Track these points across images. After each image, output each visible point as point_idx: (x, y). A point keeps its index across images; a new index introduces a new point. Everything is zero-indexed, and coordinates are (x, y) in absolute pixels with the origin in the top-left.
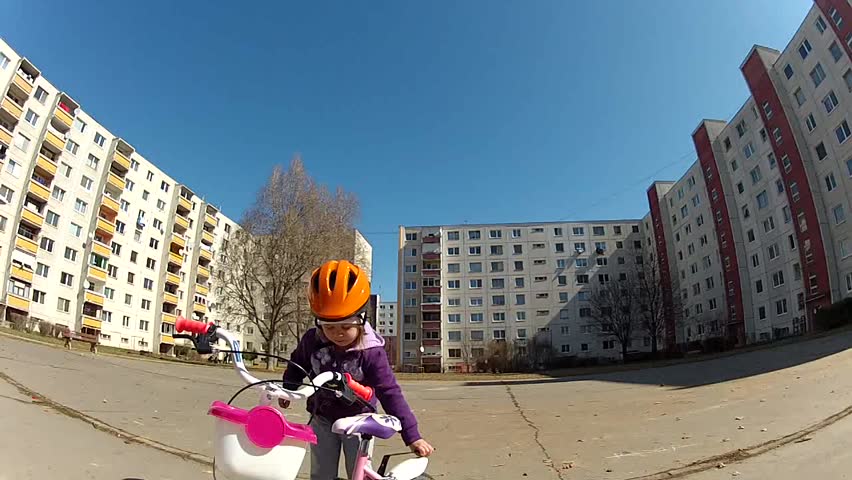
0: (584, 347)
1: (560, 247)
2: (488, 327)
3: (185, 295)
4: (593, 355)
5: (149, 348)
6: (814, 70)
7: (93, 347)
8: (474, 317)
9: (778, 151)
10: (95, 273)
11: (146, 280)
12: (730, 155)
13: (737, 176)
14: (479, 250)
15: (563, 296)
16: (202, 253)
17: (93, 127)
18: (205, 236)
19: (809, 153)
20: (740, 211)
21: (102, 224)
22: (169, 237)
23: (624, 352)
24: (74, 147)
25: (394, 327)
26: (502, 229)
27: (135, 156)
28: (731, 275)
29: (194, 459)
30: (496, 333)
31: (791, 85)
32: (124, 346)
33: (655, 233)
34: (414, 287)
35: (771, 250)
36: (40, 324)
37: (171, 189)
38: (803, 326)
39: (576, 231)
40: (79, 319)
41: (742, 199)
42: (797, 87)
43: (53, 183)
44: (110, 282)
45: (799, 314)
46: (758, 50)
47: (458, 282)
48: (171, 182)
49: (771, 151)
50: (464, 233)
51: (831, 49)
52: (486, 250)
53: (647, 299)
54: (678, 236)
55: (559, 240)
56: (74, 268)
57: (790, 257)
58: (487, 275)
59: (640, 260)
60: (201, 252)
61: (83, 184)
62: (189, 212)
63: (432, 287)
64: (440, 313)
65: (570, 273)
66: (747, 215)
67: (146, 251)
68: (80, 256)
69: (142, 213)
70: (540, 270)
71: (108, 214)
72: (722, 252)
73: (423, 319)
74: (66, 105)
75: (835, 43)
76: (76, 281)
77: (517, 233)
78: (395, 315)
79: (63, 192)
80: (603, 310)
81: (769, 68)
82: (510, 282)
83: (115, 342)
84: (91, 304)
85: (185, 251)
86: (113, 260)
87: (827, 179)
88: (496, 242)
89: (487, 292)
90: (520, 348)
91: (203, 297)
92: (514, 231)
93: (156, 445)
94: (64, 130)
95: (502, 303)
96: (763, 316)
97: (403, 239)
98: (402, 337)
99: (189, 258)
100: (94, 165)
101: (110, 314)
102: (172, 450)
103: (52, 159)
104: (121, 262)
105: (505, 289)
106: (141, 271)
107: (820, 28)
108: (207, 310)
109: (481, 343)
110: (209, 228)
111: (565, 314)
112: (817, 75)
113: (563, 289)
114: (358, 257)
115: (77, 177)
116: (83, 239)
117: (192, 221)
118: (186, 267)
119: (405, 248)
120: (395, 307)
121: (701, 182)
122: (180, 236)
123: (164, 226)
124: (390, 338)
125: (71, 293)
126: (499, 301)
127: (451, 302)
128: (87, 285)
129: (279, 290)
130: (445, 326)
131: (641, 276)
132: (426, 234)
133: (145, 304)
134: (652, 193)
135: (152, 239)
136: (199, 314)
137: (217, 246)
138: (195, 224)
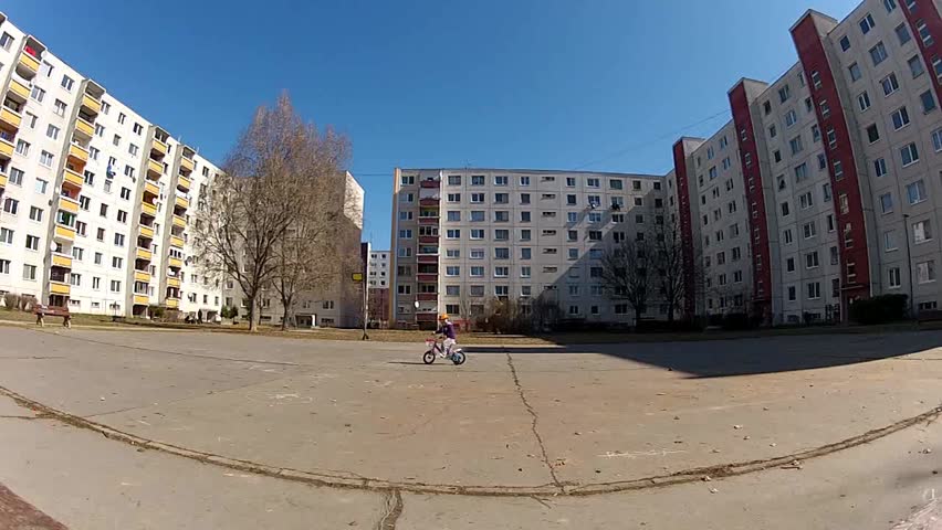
0: (595, 310)
1: (572, 200)
2: (490, 283)
3: (159, 249)
4: (604, 319)
5: (121, 312)
6: (875, 48)
7: (66, 320)
8: (474, 270)
9: (824, 125)
10: (62, 233)
11: (117, 235)
12: (768, 120)
13: (774, 144)
14: (482, 197)
15: (574, 253)
16: (177, 201)
17: (61, 69)
18: (182, 181)
19: (859, 132)
20: (775, 181)
21: (70, 177)
22: (142, 184)
23: (638, 318)
24: (40, 93)
25: (387, 279)
26: (509, 175)
27: (106, 97)
28: (761, 248)
29: (213, 462)
30: (499, 289)
31: (847, 58)
32: (95, 311)
33: (679, 191)
34: (409, 236)
35: (807, 227)
36: (6, 297)
37: (144, 132)
38: (837, 314)
39: (590, 182)
40: (46, 286)
41: (778, 169)
42: (853, 62)
43: (17, 137)
44: (78, 241)
45: (834, 302)
46: (812, 15)
47: (458, 231)
48: (145, 124)
49: (816, 122)
50: (467, 178)
51: (897, 30)
52: (490, 199)
53: (666, 263)
54: (704, 198)
55: (571, 191)
56: (40, 229)
57: (827, 239)
58: (491, 225)
59: (660, 220)
60: (176, 199)
61: (49, 134)
62: (164, 155)
63: (429, 236)
64: (437, 265)
65: (582, 228)
66: (782, 186)
67: (116, 203)
68: (46, 215)
69: (112, 160)
70: (550, 223)
71: (75, 164)
72: (752, 223)
73: (419, 271)
74: (33, 49)
75: (903, 25)
76: (42, 244)
77: (525, 181)
78: (388, 266)
79: (28, 145)
80: (616, 271)
81: (823, 35)
82: (516, 233)
83: (85, 308)
84: (57, 267)
85: (159, 200)
86: (82, 216)
87: (877, 163)
88: (502, 189)
89: (490, 245)
90: (524, 307)
91: (178, 250)
92: (522, 178)
93: (172, 449)
94: (28, 76)
95: (506, 257)
96: (792, 297)
97: (399, 182)
98: (395, 289)
99: (164, 207)
100: (61, 111)
101: (79, 276)
102: (189, 453)
103: (17, 110)
104: (90, 217)
105: (510, 241)
106: (111, 225)
107: (887, 7)
108: (183, 264)
109: (481, 299)
110: (185, 172)
111: (574, 273)
112: (877, 54)
113: (573, 245)
114: (348, 204)
115: (42, 126)
116: (49, 195)
117: (166, 165)
118: (160, 218)
119: (400, 192)
120: (388, 255)
121: (734, 145)
122: (154, 183)
123: (136, 174)
124: (382, 291)
125: (36, 258)
126: (503, 253)
127: (449, 253)
128: (54, 247)
129: (263, 241)
130: (443, 280)
131: (660, 238)
132: (424, 177)
133: (116, 262)
134: (678, 149)
135: (123, 189)
136: (175, 269)
137: (194, 193)
138: (170, 168)
